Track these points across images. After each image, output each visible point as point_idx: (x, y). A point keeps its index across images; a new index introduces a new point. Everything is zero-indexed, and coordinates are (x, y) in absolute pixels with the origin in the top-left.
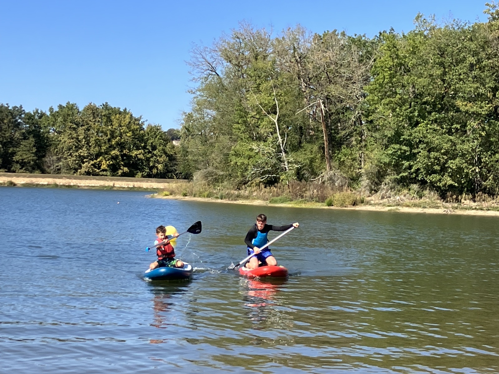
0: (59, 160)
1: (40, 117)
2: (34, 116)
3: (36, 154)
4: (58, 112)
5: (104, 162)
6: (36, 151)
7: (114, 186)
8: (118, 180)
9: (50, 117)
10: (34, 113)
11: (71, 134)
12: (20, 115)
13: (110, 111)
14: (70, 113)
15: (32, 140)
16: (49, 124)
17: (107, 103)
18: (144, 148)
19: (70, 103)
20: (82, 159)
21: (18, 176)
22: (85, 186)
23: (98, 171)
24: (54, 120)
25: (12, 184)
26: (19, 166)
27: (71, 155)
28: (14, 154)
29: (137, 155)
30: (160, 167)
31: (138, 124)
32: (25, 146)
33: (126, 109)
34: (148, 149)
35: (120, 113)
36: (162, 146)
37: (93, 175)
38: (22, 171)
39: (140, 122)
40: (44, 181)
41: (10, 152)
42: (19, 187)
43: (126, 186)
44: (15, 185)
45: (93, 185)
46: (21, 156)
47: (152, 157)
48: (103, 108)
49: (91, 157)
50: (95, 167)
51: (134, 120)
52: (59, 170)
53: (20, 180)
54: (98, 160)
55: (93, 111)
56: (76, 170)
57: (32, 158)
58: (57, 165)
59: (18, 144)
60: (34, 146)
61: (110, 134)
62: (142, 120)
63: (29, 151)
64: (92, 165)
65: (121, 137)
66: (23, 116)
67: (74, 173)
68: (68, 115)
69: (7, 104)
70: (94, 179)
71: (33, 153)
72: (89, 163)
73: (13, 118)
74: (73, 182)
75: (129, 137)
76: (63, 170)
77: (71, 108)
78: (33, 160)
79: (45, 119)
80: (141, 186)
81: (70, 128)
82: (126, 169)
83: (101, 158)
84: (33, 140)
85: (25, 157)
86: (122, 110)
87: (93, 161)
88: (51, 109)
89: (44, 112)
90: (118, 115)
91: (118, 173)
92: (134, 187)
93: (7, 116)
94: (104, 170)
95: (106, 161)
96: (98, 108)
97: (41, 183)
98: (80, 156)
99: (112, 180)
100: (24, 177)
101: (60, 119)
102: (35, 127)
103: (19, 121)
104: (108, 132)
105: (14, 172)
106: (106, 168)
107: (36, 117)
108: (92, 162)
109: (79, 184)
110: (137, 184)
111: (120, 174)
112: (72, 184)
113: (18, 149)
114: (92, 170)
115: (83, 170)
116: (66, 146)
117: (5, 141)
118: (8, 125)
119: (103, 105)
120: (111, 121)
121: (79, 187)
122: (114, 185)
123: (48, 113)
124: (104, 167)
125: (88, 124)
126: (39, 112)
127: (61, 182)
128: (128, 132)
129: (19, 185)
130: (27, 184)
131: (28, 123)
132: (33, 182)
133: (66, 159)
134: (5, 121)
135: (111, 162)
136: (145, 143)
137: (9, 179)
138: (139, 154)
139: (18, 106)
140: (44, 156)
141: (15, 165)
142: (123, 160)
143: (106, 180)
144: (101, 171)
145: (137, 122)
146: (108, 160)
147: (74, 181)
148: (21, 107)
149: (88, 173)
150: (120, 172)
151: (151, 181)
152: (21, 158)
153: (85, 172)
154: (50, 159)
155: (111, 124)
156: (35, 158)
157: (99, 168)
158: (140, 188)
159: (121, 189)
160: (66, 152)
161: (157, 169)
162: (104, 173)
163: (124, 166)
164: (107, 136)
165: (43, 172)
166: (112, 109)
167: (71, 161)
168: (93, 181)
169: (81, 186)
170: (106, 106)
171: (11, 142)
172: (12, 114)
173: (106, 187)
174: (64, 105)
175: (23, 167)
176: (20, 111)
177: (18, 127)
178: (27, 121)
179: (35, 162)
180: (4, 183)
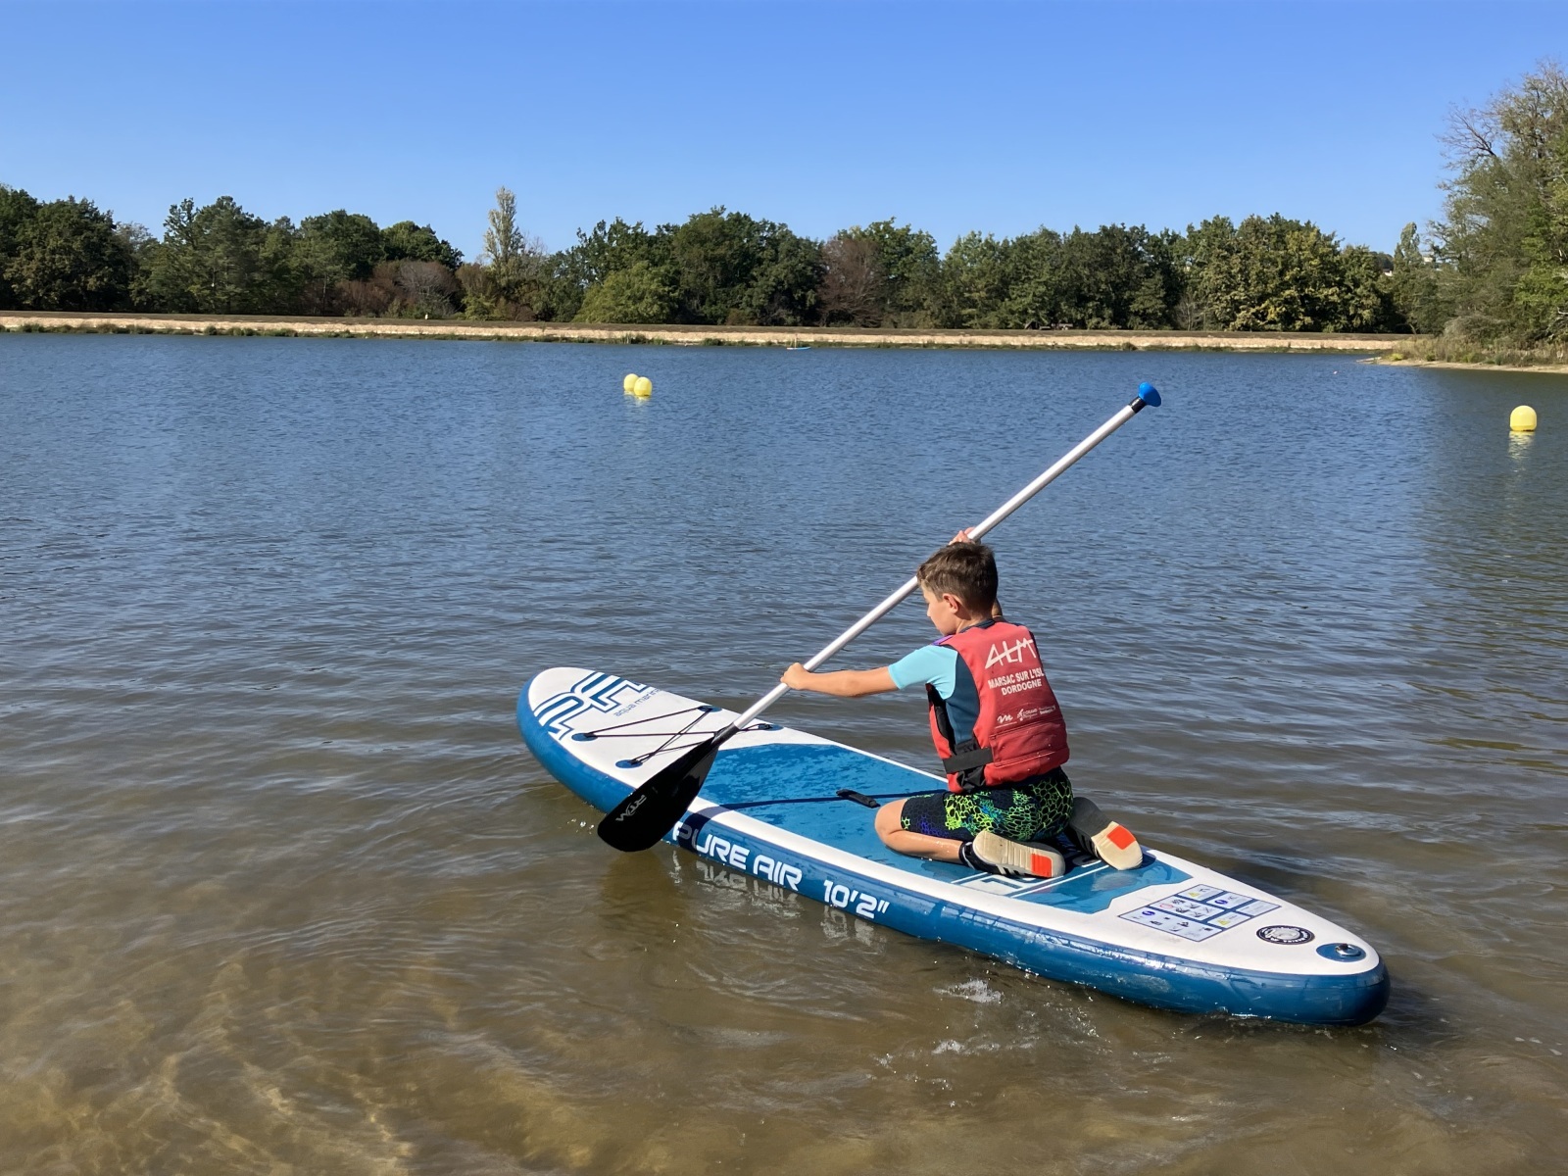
0: (1200, 307)
1: (1171, 242)
2: (1161, 241)
3: (1164, 299)
4: (1199, 232)
5: (1272, 308)
6: (1165, 296)
7: (1289, 348)
8: (1296, 337)
9: (1187, 239)
10: (1162, 235)
11: (1218, 266)
12: (1141, 241)
13: (1284, 227)
14: (1219, 232)
15: (1158, 277)
16: (1185, 251)
17: (1277, 214)
18: (1340, 284)
19: (1220, 217)
20: (1236, 305)
21: (1139, 335)
22: (1242, 348)
23: (1262, 323)
24: (1193, 244)
25: (1130, 347)
26: (1139, 320)
27: (1218, 299)
28: (1131, 300)
29: (1326, 296)
30: (1366, 314)
31: (1329, 246)
32: (1148, 287)
33: (1309, 222)
34: (1346, 286)
35: (1300, 229)
36: (1370, 280)
37: (1254, 330)
38: (1143, 326)
39: (1333, 243)
40: (1178, 341)
41: (1125, 297)
42: (1140, 352)
43: (1310, 347)
44: (1134, 348)
45: (1256, 346)
46: (1142, 303)
47: (1352, 298)
48: (1271, 223)
49: (1252, 301)
50: (1257, 318)
51: (1322, 240)
52: (1199, 323)
53: (1142, 342)
54: (1263, 306)
55: (1255, 227)
56: (1227, 323)
57: (1159, 306)
58: (1196, 315)
59: (1137, 287)
60: (1162, 287)
61: (1283, 264)
62: (1335, 239)
63: (1153, 295)
64: (1253, 314)
65: (1301, 268)
66: (1145, 241)
67: (1224, 327)
68: (1216, 236)
69: (1123, 224)
70: (1256, 336)
71: (1160, 298)
72: (1248, 312)
73: (1131, 244)
74: (1224, 342)
75: (1315, 266)
76: (1206, 324)
77: (1220, 226)
78: (1160, 309)
79: (1180, 245)
80: (1334, 346)
81: (1218, 257)
82: (1308, 320)
83: (1267, 302)
84: (1161, 278)
85: (1148, 305)
86: (1302, 224)
87: (1254, 307)
88: (1190, 228)
89: (1177, 233)
90: (1296, 233)
91: (1294, 327)
92: (1323, 348)
93: (1122, 242)
94: (1273, 322)
95: (1275, 307)
96: (1264, 223)
97: (1174, 345)
98: (1233, 301)
99: (1286, 337)
100: (1149, 335)
101: (1203, 242)
102: (1163, 257)
103: (1140, 249)
104: (1279, 260)
105: (1131, 328)
106: (1276, 318)
107: (1165, 243)
108: (1253, 310)
109: (1233, 346)
110: (1328, 343)
111: (1297, 328)
112: (1222, 345)
113: (1137, 293)
114: (1253, 322)
115: (1238, 323)
116: (1211, 285)
117: (1118, 281)
118: (1123, 257)
119: (1272, 217)
120: (1284, 242)
121: (1233, 349)
122: (1289, 345)
123: (1184, 235)
124: (1271, 316)
125: (1246, 248)
126: (1170, 233)
127: (1205, 342)
128: (1312, 260)
129: (1141, 349)
130: (1152, 346)
131: (1153, 252)
132: (1163, 342)
133: (1211, 305)
134: (1119, 251)
135: (1284, 309)
136: (1342, 276)
137: (1126, 340)
138: (1332, 295)
139: (1139, 226)
140: (1176, 302)
141: (1132, 318)
142: (1303, 306)
143: (1276, 337)
144: (1266, 324)
145: (1328, 243)
146: (1279, 305)
147: (1225, 340)
148: (1143, 227)
149: (1246, 328)
150: (1298, 324)
151: (1351, 337)
152: (1142, 306)
153: (1242, 325)
154: (1186, 305)
155: (1285, 248)
156: (1164, 306)
157: (1263, 319)
158: (1332, 349)
159: (1302, 352)
160: (1210, 296)
161: (1362, 319)
162: (1272, 326)
163: (1305, 315)
164: (1277, 267)
165: (1176, 327)
166: (1286, 222)
167: (1218, 308)
168: (1255, 339)
169: (1236, 349)
170: (1276, 219)
171: (1126, 284)
172: (1128, 238)
173: (1276, 348)
174: (1211, 221)
175: (1144, 320)
176: (1139, 234)
177: (1138, 259)
178: (1151, 248)
179: (1164, 313)
180: (1119, 347)
